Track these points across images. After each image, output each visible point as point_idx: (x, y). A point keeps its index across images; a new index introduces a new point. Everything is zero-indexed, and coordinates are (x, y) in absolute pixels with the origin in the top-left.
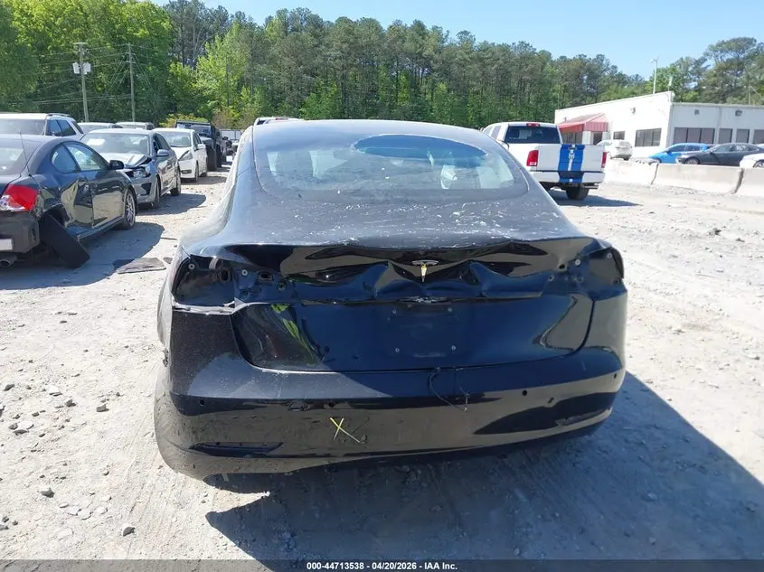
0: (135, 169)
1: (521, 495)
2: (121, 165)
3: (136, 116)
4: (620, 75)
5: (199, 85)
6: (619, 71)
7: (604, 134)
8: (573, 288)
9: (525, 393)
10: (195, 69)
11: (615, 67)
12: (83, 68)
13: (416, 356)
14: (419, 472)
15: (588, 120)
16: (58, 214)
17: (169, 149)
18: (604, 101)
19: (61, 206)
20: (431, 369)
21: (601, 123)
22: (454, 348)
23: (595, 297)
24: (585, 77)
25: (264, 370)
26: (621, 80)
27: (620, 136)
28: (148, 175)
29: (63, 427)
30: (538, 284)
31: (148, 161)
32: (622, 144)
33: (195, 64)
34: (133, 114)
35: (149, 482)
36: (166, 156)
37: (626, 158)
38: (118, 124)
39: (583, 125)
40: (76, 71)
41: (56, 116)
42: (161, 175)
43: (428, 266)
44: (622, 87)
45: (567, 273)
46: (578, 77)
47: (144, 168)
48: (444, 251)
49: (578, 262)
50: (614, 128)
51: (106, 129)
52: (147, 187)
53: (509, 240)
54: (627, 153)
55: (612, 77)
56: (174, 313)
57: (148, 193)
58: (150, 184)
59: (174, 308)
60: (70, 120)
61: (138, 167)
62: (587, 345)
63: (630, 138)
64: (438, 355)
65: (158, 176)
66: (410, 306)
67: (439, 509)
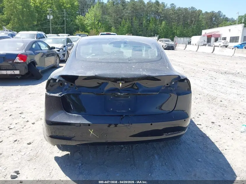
0: (60, 49)
1: (156, 157)
2: (54, 48)
3: (66, 32)
4: (227, 18)
5: (85, 23)
6: (226, 17)
7: (219, 38)
8: (171, 91)
9: (151, 124)
10: (85, 17)
11: (225, 15)
12: (50, 17)
13: (117, 111)
14: (126, 147)
15: (213, 34)
16: (33, 63)
17: (72, 43)
18: (220, 27)
19: (35, 61)
20: (122, 116)
21: (218, 34)
22: (130, 109)
23: (178, 94)
24: (214, 19)
25: (70, 114)
26: (227, 20)
27: (225, 39)
28: (64, 51)
29: (23, 128)
30: (157, 90)
31: (65, 46)
32: (224, 41)
33: (85, 15)
34: (65, 31)
35: (44, 145)
36: (70, 45)
37: (226, 47)
38: (59, 35)
39: (212, 35)
40: (48, 18)
41: (40, 32)
42: (68, 51)
43: (122, 83)
44: (227, 22)
45: (170, 86)
46: (211, 19)
47: (63, 49)
48: (127, 79)
49: (173, 83)
50: (223, 36)
51: (55, 36)
52: (64, 55)
53: (147, 76)
54: (227, 45)
55: (224, 19)
56: (46, 95)
57: (64, 57)
58: (65, 54)
59: (46, 94)
60: (43, 34)
61: (61, 49)
62: (175, 110)
63: (228, 39)
64: (125, 111)
65: (68, 52)
66: (116, 95)
67: (129, 159)
